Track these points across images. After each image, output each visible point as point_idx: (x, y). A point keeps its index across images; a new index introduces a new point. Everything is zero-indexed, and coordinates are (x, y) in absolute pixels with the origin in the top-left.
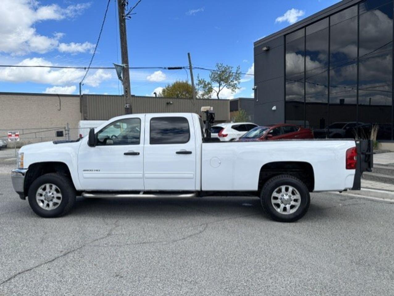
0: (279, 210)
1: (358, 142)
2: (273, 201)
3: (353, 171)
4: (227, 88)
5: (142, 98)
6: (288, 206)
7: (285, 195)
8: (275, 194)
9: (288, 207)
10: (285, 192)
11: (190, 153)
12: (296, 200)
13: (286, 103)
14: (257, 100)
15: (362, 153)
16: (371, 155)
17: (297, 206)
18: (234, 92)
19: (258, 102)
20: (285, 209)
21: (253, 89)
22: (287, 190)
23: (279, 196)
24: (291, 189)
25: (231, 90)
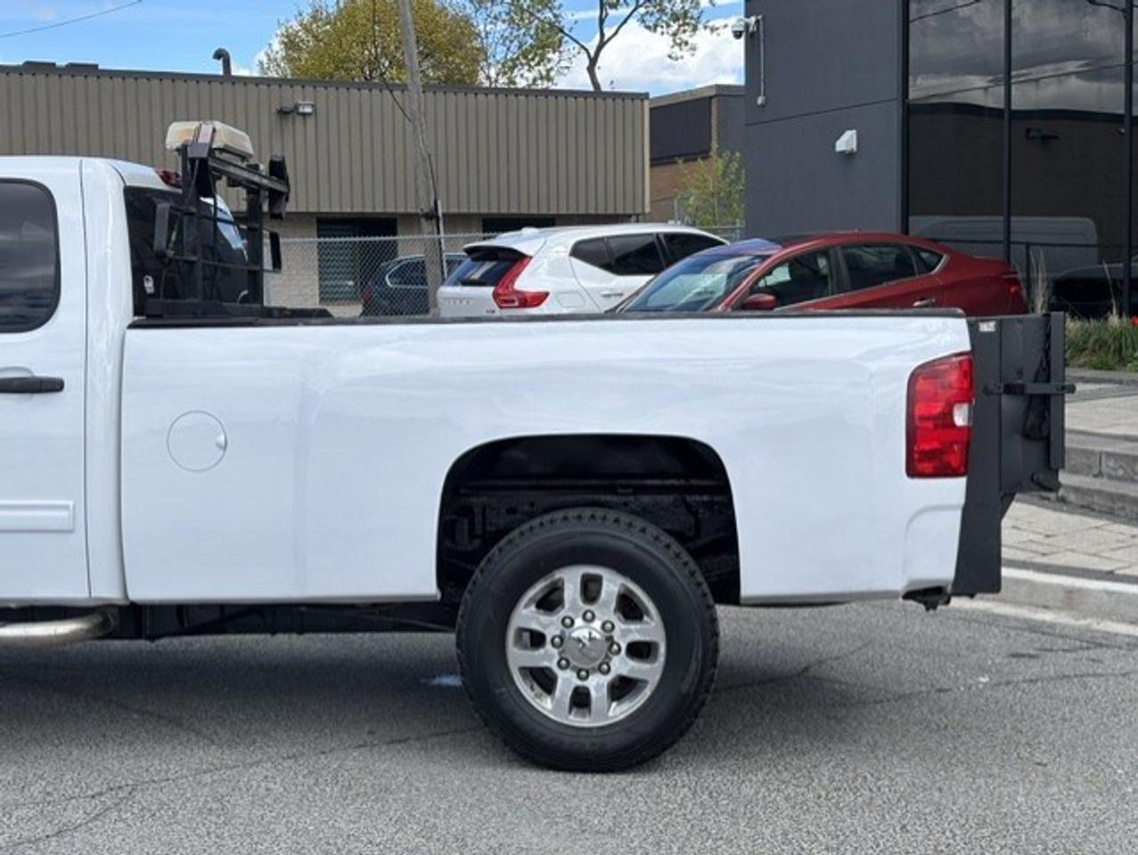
0: (546, 705)
1: (987, 327)
2: (518, 657)
3: (953, 490)
4: (648, 28)
5: (130, 81)
6: (597, 685)
7: (579, 622)
8: (526, 615)
9: (598, 687)
10: (580, 603)
11: (54, 386)
12: (639, 651)
13: (913, 114)
14: (760, 100)
15: (1010, 390)
16: (1053, 401)
17: (645, 682)
18: (685, 52)
19: (763, 106)
20: (581, 700)
21: (738, 35)
22: (590, 590)
23: (549, 625)
24: (612, 584)
25: (668, 40)
